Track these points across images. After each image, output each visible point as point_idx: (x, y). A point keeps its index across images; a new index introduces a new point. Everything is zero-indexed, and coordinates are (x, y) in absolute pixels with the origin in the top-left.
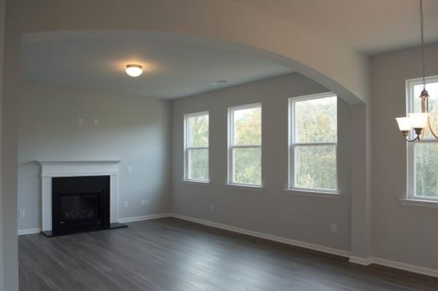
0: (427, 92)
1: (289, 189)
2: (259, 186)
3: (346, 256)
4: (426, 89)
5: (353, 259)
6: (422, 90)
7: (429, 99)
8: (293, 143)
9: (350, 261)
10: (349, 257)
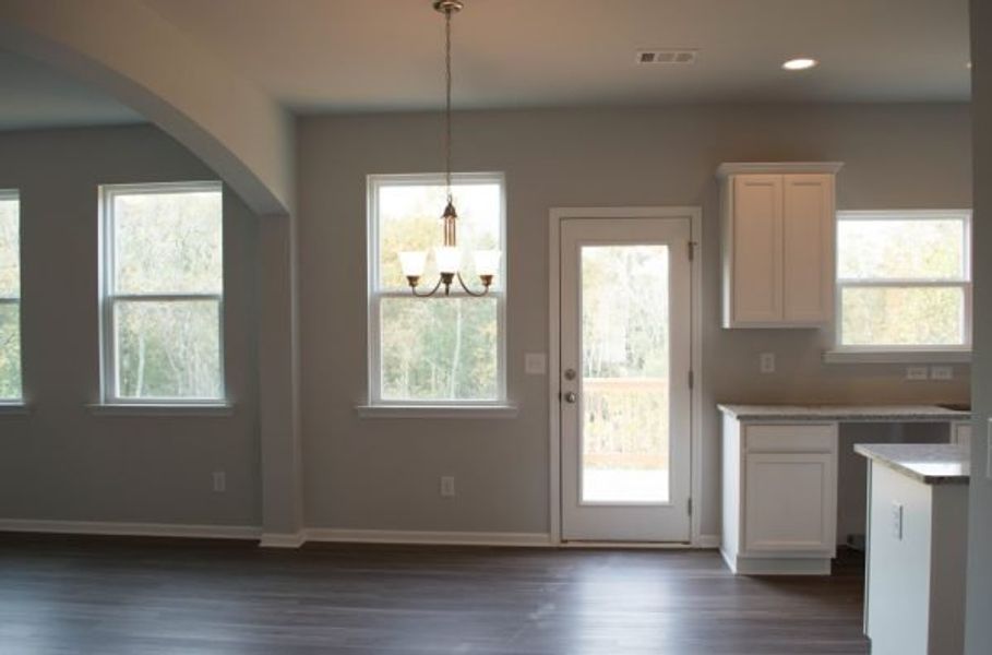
0: (454, 210)
1: (102, 404)
2: (17, 401)
3: (252, 537)
4: (453, 204)
5: (270, 540)
6: (446, 204)
7: (457, 221)
8: (110, 293)
9: (262, 545)
10: (257, 537)
